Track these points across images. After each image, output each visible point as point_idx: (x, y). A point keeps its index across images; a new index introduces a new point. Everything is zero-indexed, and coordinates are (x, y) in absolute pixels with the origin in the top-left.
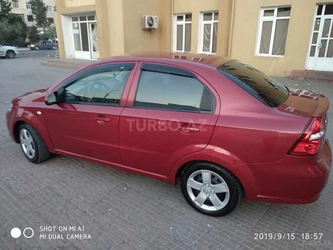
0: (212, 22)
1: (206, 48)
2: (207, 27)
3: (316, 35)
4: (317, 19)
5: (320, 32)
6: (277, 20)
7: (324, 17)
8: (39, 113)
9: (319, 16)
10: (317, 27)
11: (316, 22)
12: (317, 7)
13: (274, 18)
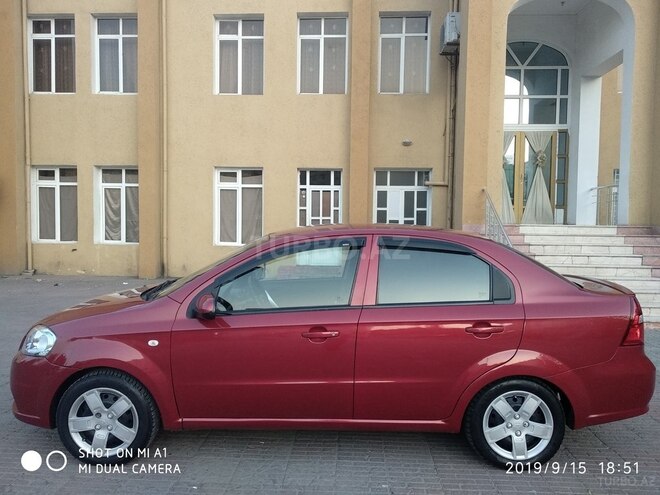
0: (123, 186)
1: (112, 234)
2: (112, 196)
3: (303, 212)
4: (302, 190)
5: (309, 208)
6: (243, 188)
7: (310, 188)
8: (153, 343)
9: (303, 187)
10: (303, 202)
11: (301, 194)
12: (299, 174)
13: (238, 185)
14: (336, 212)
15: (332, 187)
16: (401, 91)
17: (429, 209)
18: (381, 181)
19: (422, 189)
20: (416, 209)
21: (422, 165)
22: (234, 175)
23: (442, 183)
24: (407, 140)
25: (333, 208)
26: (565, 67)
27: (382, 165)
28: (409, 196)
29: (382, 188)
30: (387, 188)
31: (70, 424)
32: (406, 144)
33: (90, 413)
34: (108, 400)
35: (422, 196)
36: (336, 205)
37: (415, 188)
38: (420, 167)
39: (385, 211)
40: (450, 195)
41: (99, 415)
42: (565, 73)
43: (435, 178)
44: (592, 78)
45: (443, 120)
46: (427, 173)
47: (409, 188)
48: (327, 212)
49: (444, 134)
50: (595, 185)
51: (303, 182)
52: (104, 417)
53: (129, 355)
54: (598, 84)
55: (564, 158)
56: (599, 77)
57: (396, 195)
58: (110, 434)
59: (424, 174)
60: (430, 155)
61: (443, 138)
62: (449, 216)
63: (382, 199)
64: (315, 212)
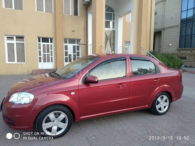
3: (40, 52)
4: (39, 44)
5: (42, 50)
6: (16, 43)
7: (42, 43)
8: (73, 93)
9: (39, 43)
10: (40, 48)
11: (39, 46)
12: (38, 39)
13: (14, 42)
14: (51, 52)
15: (50, 43)
16: (71, 15)
17: (80, 51)
18: (66, 42)
19: (78, 45)
20: (76, 51)
21: (78, 38)
22: (13, 38)
23: (84, 43)
24: (73, 30)
25: (50, 50)
26: (114, 13)
27: (66, 37)
28: (74, 47)
29: (66, 44)
30: (68, 44)
31: (43, 127)
32: (73, 31)
33: (50, 121)
34: (57, 115)
35: (78, 47)
36: (51, 49)
37: (76, 45)
38: (77, 38)
39: (67, 52)
40: (86, 47)
41: (54, 121)
42: (114, 14)
43: (82, 42)
44: (121, 17)
45: (83, 24)
46: (79, 40)
47: (74, 45)
48: (48, 51)
49: (84, 29)
50: (122, 45)
51: (39, 41)
52: (56, 121)
53: (65, 98)
54: (122, 18)
55: (114, 38)
56: (122, 17)
57: (70, 46)
58: (58, 127)
59: (78, 40)
60: (80, 35)
61: (84, 30)
62: (86, 53)
63: (66, 48)
64: (44, 51)
